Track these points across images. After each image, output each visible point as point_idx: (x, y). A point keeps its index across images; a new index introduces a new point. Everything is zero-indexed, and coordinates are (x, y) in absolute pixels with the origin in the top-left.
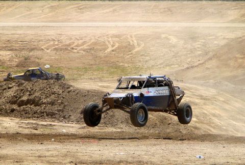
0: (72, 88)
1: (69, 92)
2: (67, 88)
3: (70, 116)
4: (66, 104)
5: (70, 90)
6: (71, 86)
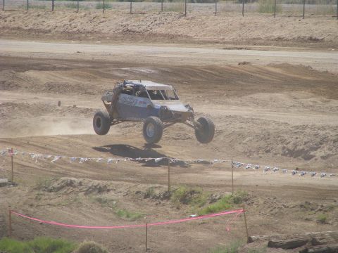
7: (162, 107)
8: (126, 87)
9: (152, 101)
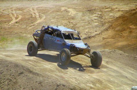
7: (71, 44)
8: (48, 29)
9: (65, 40)
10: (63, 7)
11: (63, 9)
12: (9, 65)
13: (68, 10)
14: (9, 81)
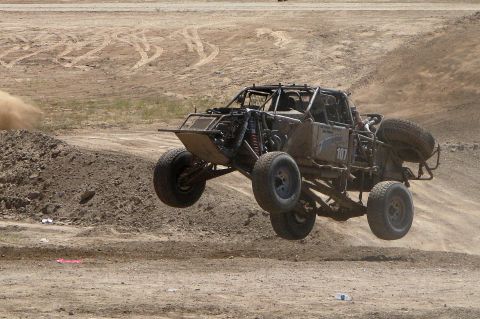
0: (60, 147)
1: (55, 156)
2: (52, 147)
3: (58, 207)
4: (49, 181)
5: (57, 150)
6: (60, 142)
10: (261, 27)
11: (260, 32)
12: (136, 166)
13: (273, 34)
14: (136, 204)
